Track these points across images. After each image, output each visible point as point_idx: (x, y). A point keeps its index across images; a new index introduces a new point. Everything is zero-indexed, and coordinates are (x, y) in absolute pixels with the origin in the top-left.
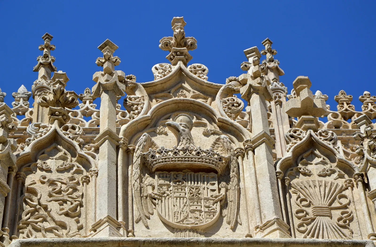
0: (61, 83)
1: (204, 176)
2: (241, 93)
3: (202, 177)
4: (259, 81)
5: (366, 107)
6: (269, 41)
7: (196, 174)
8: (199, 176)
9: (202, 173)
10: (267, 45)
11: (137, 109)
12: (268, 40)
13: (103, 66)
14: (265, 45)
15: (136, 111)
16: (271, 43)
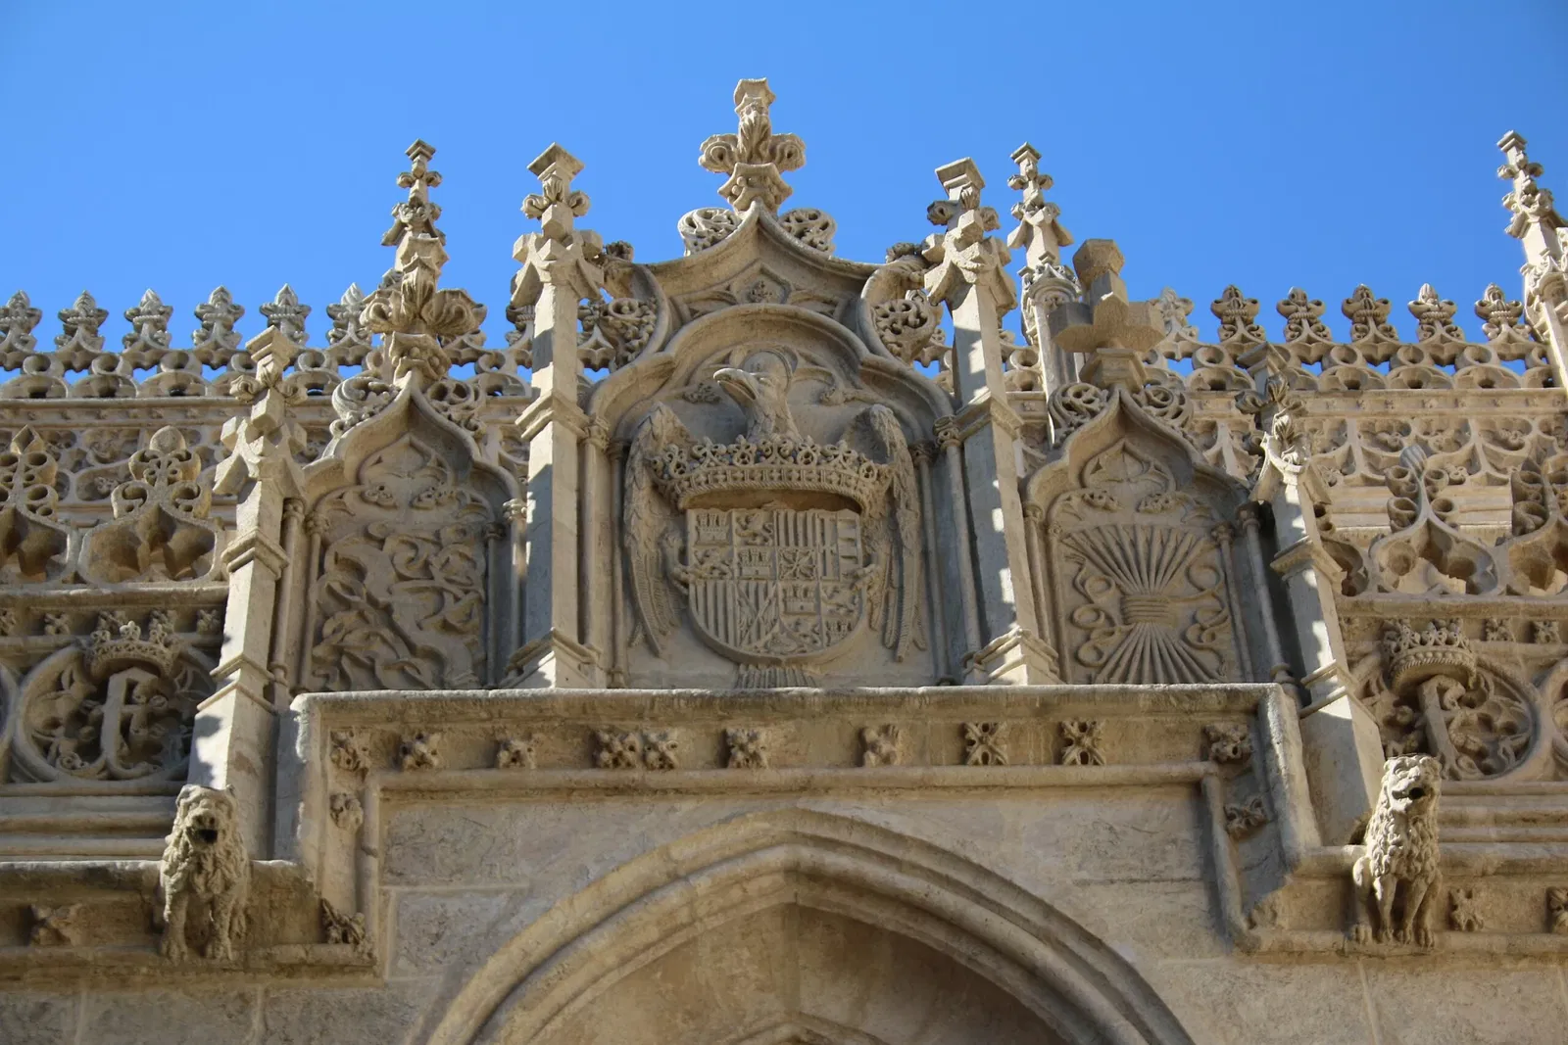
0: (424, 266)
1: (822, 521)
2: (927, 286)
3: (818, 522)
4: (977, 254)
5: (1296, 330)
6: (1032, 151)
7: (801, 515)
8: (809, 520)
9: (817, 512)
10: (1026, 161)
11: (637, 336)
12: (1028, 147)
13: (540, 218)
14: (1019, 163)
15: (636, 343)
16: (1038, 157)
